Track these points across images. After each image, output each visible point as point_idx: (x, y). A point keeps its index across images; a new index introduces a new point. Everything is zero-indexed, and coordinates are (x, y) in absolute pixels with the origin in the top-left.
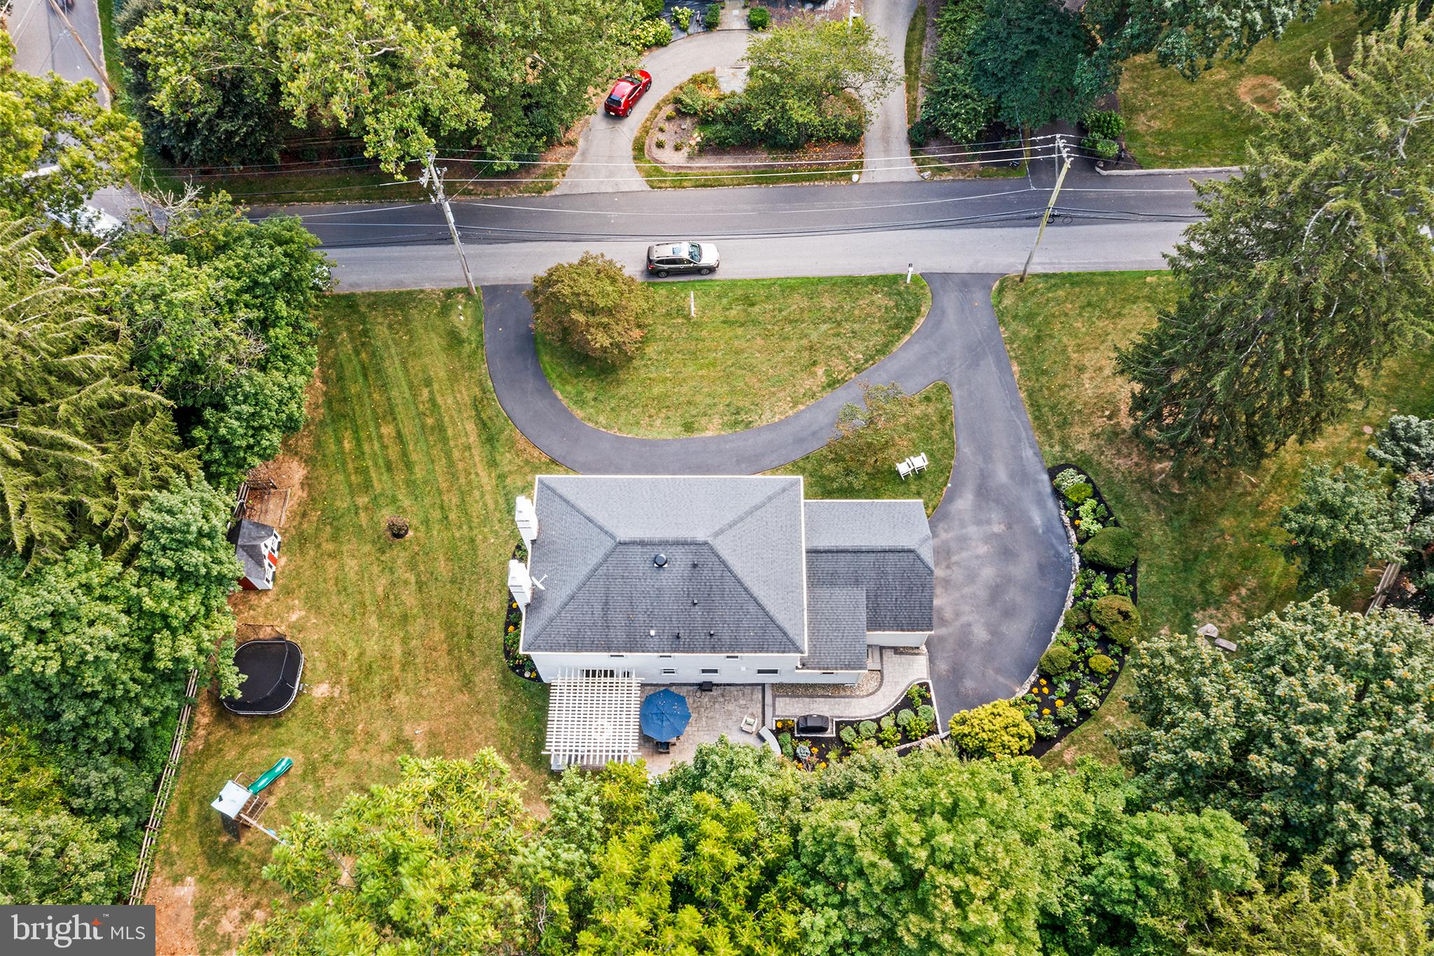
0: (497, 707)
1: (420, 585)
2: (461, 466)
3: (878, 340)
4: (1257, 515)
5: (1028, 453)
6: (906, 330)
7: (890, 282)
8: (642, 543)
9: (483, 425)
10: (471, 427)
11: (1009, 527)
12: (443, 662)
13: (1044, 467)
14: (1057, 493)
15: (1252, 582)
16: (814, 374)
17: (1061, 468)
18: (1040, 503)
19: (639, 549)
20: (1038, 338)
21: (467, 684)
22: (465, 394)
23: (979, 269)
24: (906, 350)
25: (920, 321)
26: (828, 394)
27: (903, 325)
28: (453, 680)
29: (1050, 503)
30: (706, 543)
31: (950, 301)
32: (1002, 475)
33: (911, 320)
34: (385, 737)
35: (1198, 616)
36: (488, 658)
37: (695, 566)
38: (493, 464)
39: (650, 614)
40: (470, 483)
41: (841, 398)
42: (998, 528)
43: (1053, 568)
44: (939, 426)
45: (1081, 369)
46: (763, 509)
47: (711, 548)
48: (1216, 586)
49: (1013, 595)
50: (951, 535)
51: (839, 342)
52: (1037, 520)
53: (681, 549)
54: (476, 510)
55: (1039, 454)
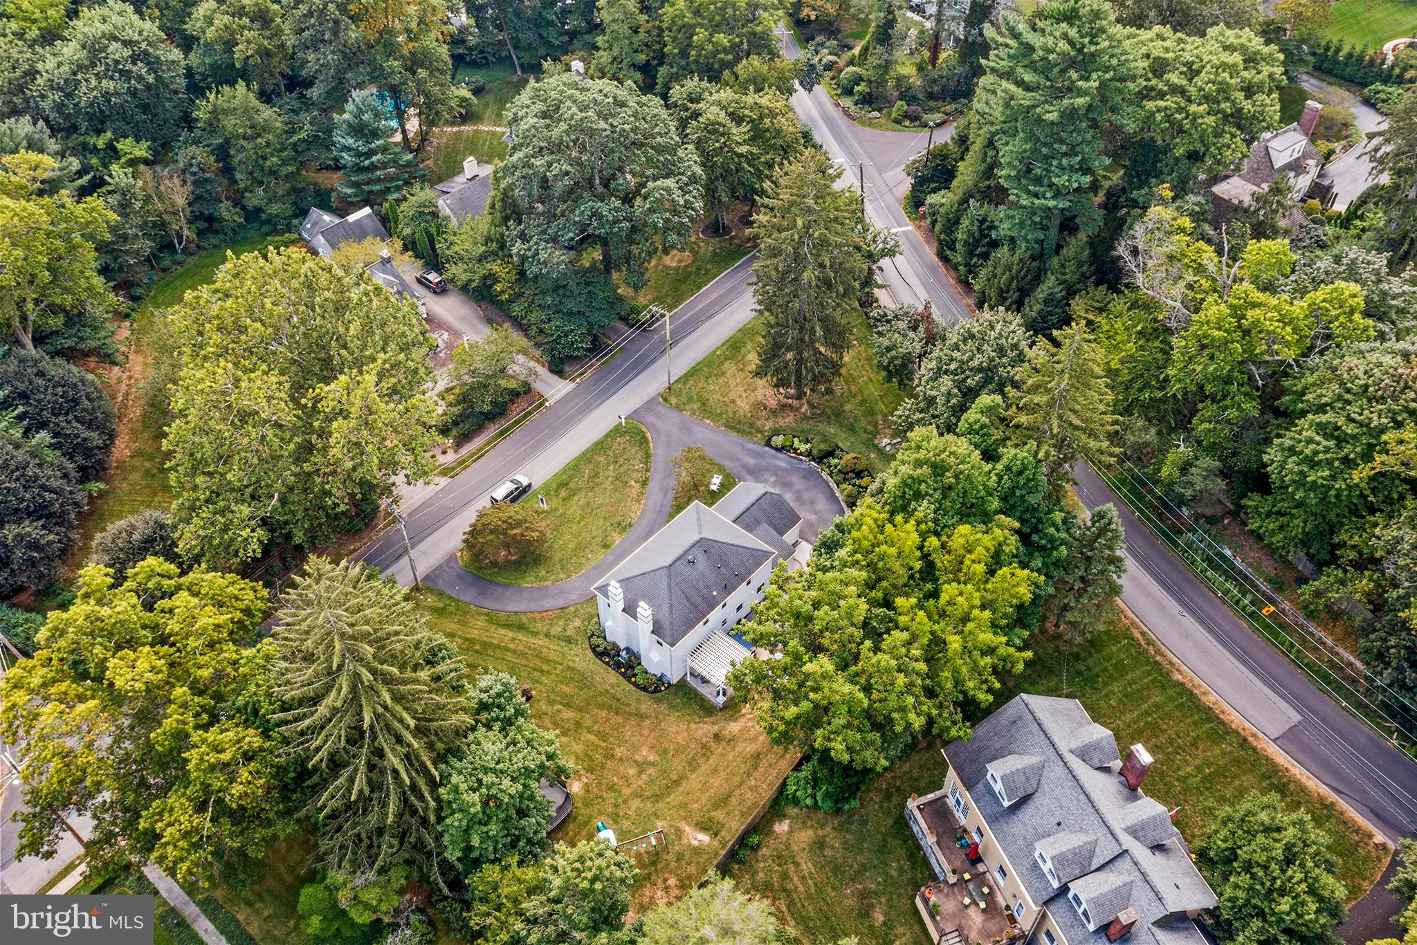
0: (666, 712)
1: (568, 706)
2: (520, 648)
3: (640, 455)
4: (854, 396)
5: (751, 446)
6: (647, 441)
7: (616, 431)
8: (678, 559)
9: (507, 626)
10: (503, 631)
11: (776, 475)
12: (620, 720)
13: (763, 446)
14: (777, 449)
15: (880, 417)
16: (631, 487)
17: (770, 439)
18: (776, 458)
19: (679, 563)
20: (703, 404)
21: (643, 717)
22: (481, 622)
23: (646, 398)
24: (659, 450)
25: (648, 435)
26: (648, 488)
27: (643, 441)
28: (633, 721)
29: (779, 455)
30: (700, 539)
31: (650, 418)
32: (751, 461)
33: (644, 437)
34: (632, 771)
35: (876, 442)
36: (638, 699)
37: (705, 552)
38: (535, 634)
39: (707, 587)
40: (535, 649)
41: (654, 486)
42: (773, 479)
43: (810, 475)
45: (733, 402)
46: (701, 518)
47: (704, 539)
48: (870, 428)
49: (806, 495)
51: (625, 467)
52: (783, 464)
53: (695, 549)
54: (552, 656)
55: (755, 443)
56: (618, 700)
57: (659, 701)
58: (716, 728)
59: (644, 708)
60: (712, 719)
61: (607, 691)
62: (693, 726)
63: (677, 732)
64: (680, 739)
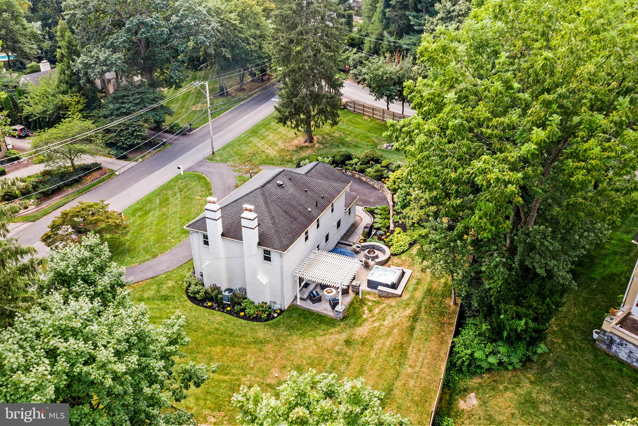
3: (200, 185)
6: (204, 178)
7: (177, 178)
8: (268, 182)
12: (238, 350)
19: (270, 185)
21: (262, 343)
23: (195, 162)
25: (204, 175)
27: (201, 178)
31: (201, 169)
36: (252, 329)
37: (290, 179)
39: (301, 205)
45: (263, 151)
51: (190, 192)
53: (280, 177)
56: (231, 334)
57: (276, 325)
58: (344, 336)
59: (261, 335)
60: (337, 329)
61: (217, 330)
62: (319, 339)
63: (305, 348)
64: (309, 352)
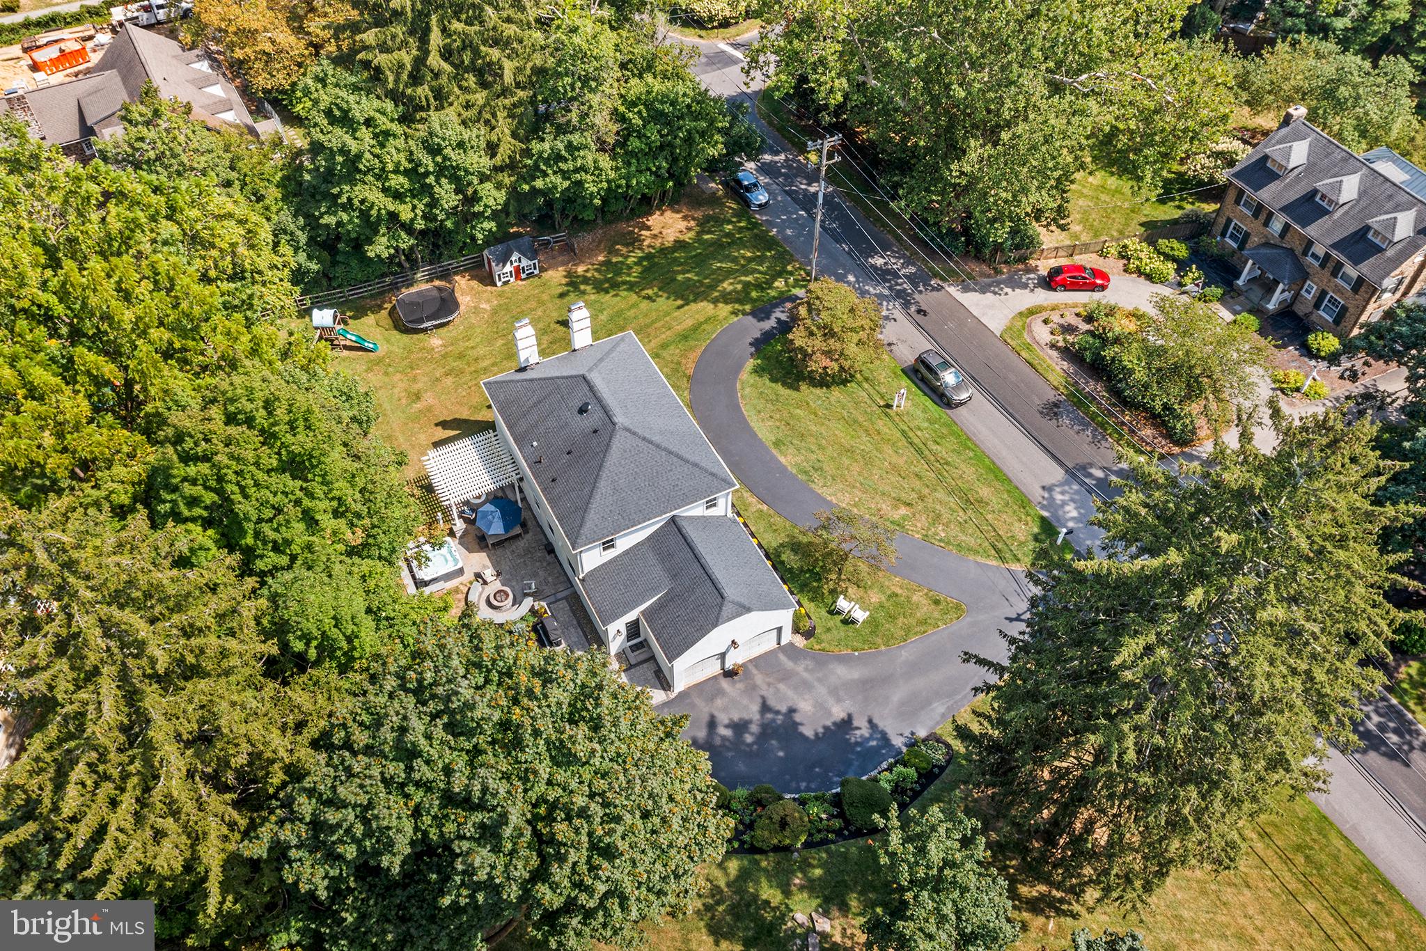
8: (591, 388)
13: (934, 728)
19: (586, 389)
30: (614, 424)
32: (899, 693)
37: (595, 431)
44: (913, 621)
46: (682, 463)
47: (614, 430)
50: (806, 675)
53: (603, 417)
